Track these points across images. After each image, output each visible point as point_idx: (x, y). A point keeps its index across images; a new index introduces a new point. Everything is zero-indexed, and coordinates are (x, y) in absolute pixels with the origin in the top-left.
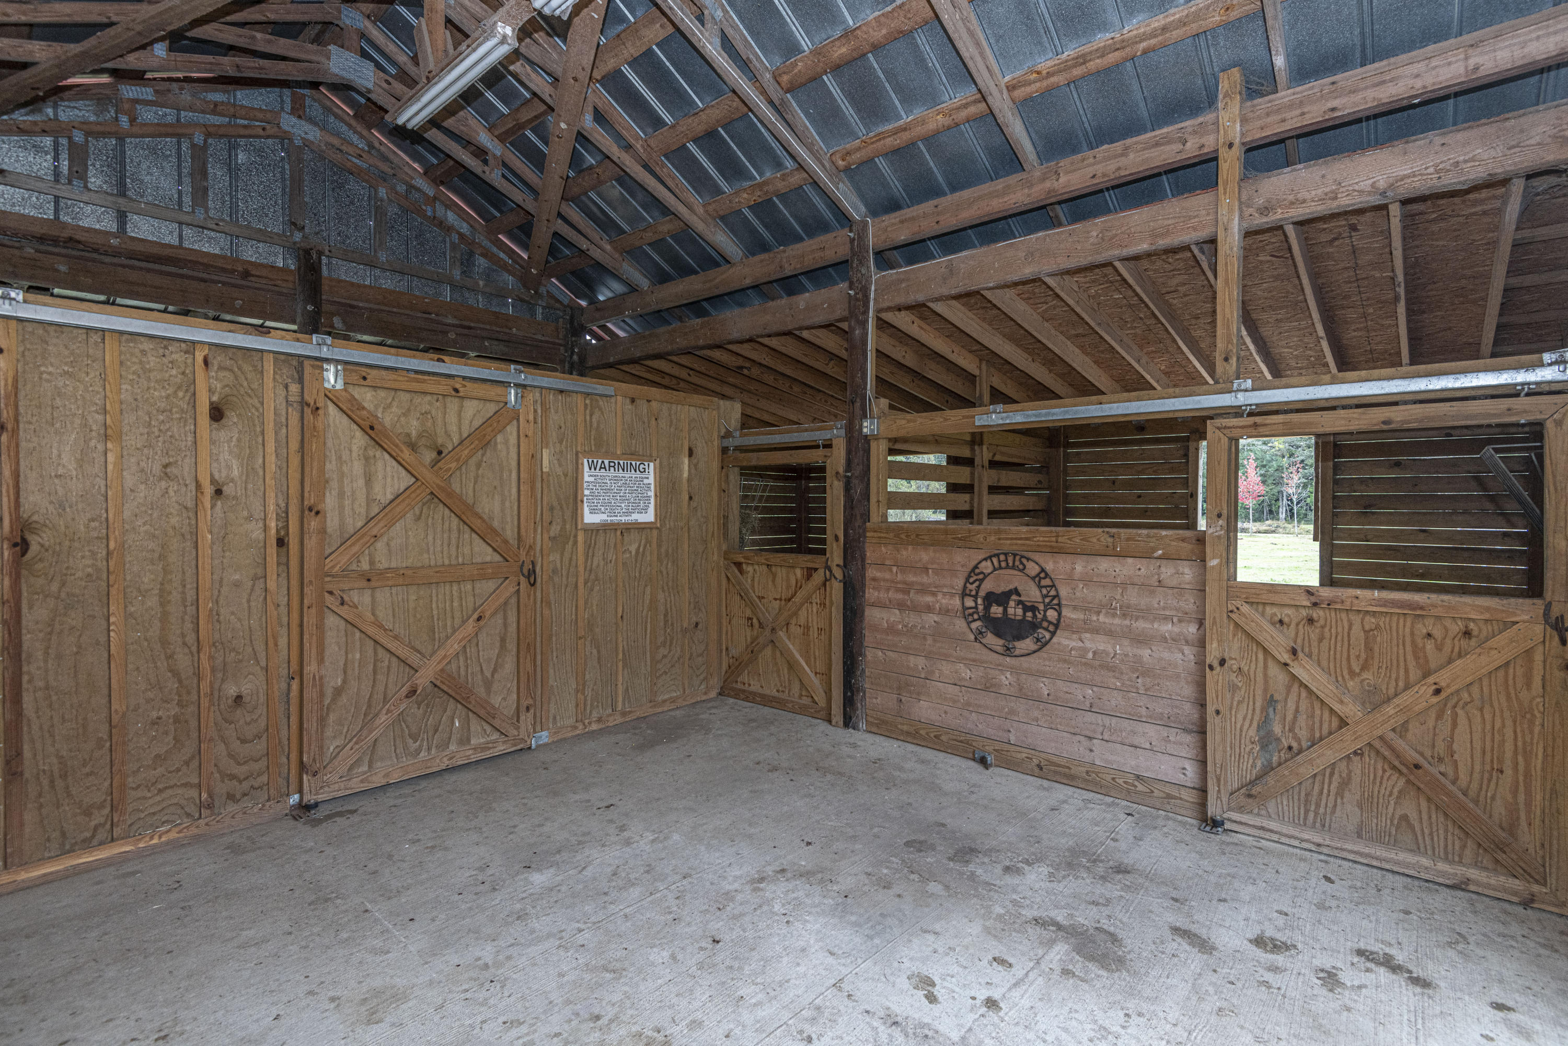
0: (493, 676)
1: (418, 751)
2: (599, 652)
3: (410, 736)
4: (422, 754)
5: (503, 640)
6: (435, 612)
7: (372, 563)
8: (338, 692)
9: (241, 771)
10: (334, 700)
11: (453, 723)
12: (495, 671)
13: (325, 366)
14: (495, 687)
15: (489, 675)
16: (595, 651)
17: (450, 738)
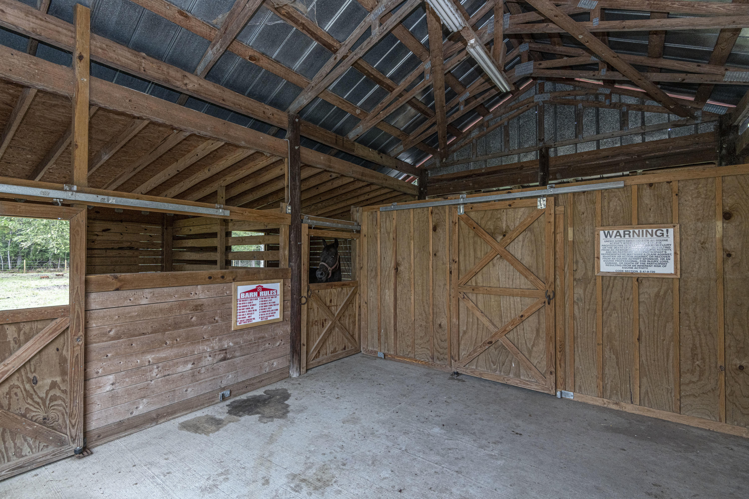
0: (532, 348)
1: (495, 370)
2: (617, 358)
3: (493, 362)
4: (497, 372)
5: (538, 331)
6: (502, 309)
7: (476, 283)
8: (465, 332)
9: (441, 351)
10: (463, 335)
11: (511, 365)
12: (533, 346)
13: (458, 207)
14: (533, 354)
15: (530, 346)
16: (614, 357)
17: (510, 371)
